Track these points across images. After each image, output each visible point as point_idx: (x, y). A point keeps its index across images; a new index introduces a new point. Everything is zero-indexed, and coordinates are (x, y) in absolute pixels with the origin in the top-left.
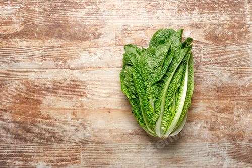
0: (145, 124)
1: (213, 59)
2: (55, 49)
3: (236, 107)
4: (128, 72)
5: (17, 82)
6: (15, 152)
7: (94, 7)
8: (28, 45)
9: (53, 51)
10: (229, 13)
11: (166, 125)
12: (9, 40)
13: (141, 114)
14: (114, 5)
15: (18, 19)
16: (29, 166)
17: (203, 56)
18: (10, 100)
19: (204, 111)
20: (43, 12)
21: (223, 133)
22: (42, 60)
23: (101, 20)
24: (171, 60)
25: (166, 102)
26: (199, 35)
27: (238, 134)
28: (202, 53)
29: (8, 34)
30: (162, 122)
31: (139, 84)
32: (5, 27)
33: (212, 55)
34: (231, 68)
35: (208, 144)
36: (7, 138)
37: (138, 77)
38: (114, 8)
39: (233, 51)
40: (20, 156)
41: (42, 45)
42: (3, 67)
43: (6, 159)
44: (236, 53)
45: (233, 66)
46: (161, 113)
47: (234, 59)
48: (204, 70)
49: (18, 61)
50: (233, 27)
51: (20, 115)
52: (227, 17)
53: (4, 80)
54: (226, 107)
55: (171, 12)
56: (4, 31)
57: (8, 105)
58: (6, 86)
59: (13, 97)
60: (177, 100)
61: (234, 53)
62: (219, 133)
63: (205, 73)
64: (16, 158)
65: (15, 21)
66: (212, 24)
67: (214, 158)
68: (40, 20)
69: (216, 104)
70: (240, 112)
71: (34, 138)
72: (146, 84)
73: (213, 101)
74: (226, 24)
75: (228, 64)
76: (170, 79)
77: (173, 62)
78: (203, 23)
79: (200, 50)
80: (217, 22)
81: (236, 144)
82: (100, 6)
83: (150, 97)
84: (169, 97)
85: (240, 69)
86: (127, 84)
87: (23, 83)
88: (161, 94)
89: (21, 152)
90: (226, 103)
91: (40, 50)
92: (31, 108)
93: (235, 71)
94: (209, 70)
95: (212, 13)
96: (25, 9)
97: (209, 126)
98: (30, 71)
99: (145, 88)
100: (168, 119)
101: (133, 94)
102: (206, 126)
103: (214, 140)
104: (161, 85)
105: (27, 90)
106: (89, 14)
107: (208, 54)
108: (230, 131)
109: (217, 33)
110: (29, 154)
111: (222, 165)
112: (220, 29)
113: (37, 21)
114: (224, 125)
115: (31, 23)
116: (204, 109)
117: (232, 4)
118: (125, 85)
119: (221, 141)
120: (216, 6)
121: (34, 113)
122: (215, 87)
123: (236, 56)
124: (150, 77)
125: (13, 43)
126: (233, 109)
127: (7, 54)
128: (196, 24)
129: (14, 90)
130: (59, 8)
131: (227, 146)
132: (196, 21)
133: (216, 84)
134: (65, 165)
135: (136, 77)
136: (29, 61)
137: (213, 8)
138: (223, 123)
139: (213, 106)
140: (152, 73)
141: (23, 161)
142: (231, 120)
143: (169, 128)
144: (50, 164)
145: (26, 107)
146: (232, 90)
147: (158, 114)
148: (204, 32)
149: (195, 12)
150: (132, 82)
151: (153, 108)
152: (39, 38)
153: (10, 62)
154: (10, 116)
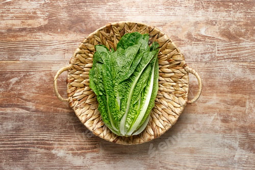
0: (110, 122)
1: (227, 54)
2: (78, 43)
3: (248, 100)
4: (98, 69)
5: (40, 74)
6: (38, 140)
7: (115, 3)
8: (52, 39)
9: (75, 44)
10: (243, 11)
11: (131, 123)
12: (34, 34)
13: (106, 111)
14: (134, 2)
15: (43, 14)
16: (50, 153)
17: (217, 52)
18: (34, 90)
19: (217, 104)
20: (66, 7)
21: (235, 125)
22: (65, 53)
23: (121, 16)
24: (139, 61)
25: (132, 100)
26: (214, 31)
27: (249, 127)
28: (217, 49)
29: (32, 28)
30: (126, 119)
31: (108, 81)
32: (30, 22)
33: (226, 51)
34: (244, 64)
35: (220, 135)
36: (30, 126)
37: (107, 74)
38: (133, 4)
39: (245, 47)
40: (42, 143)
41: (65, 39)
42: (28, 59)
43: (29, 147)
44: (249, 49)
45: (245, 62)
46: (127, 110)
47: (247, 55)
48: (218, 65)
49: (42, 54)
50: (246, 25)
51: (43, 105)
52: (241, 14)
53: (28, 72)
54: (239, 101)
55: (187, 10)
56: (29, 25)
57: (32, 95)
58: (30, 77)
59: (37, 87)
60: (142, 99)
61: (246, 50)
62: (231, 125)
63: (218, 68)
64: (38, 145)
65: (39, 15)
66: (226, 21)
67: (226, 149)
68: (64, 15)
69: (229, 97)
70: (252, 105)
71: (56, 127)
72: (114, 82)
73: (226, 94)
74: (240, 22)
75: (241, 59)
76: (137, 79)
77: (141, 63)
78: (218, 20)
79: (214, 45)
80: (232, 19)
81: (248, 136)
82: (121, 3)
83: (117, 95)
84: (135, 95)
85: (252, 65)
86: (96, 81)
87: (46, 75)
88: (128, 92)
89: (43, 140)
90: (238, 96)
91: (63, 44)
92: (53, 98)
93: (247, 66)
94: (222, 65)
95: (226, 11)
96: (48, 5)
97: (222, 118)
98: (53, 63)
99: (113, 86)
100: (133, 117)
101: (101, 91)
102: (219, 118)
103: (227, 131)
104: (128, 84)
105: (50, 81)
106: (110, 10)
107: (222, 50)
108: (242, 123)
109: (231, 29)
110: (51, 142)
111: (234, 156)
112: (234, 26)
113: (60, 16)
114: (237, 118)
115: (55, 18)
116: (218, 102)
117: (246, 3)
118: (94, 82)
119: (233, 132)
120: (231, 4)
121: (56, 103)
122: (228, 81)
123: (249, 53)
124: (118, 75)
125: (37, 37)
126: (245, 102)
127: (32, 47)
128: (211, 21)
129: (38, 81)
130: (81, 4)
131: (239, 137)
132: (211, 18)
133: (229, 78)
134: (85, 153)
135: (105, 74)
136: (52, 54)
137: (228, 6)
138: (235, 116)
139: (227, 100)
140: (120, 71)
141: (45, 148)
142: (243, 113)
143: (133, 126)
144: (70, 152)
145: (48, 98)
146: (244, 85)
147: (124, 111)
148: (219, 29)
149: (210, 9)
150: (101, 79)
151: (119, 106)
152: (62, 32)
153: (35, 55)
154: (33, 106)
